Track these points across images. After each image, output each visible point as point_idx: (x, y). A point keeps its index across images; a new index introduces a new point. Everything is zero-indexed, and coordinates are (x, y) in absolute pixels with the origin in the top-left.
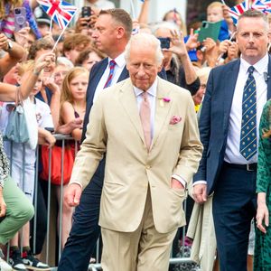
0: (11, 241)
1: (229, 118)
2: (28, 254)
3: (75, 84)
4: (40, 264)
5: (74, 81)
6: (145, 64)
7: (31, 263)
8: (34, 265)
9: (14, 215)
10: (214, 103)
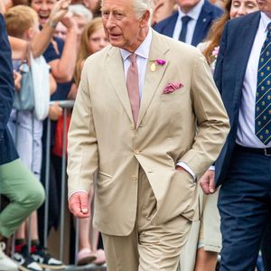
0: (17, 232)
1: (243, 87)
2: (39, 248)
3: (95, 40)
4: (52, 261)
5: (94, 36)
6: (115, 13)
7: (42, 260)
8: (46, 262)
9: (20, 200)
10: (226, 66)
